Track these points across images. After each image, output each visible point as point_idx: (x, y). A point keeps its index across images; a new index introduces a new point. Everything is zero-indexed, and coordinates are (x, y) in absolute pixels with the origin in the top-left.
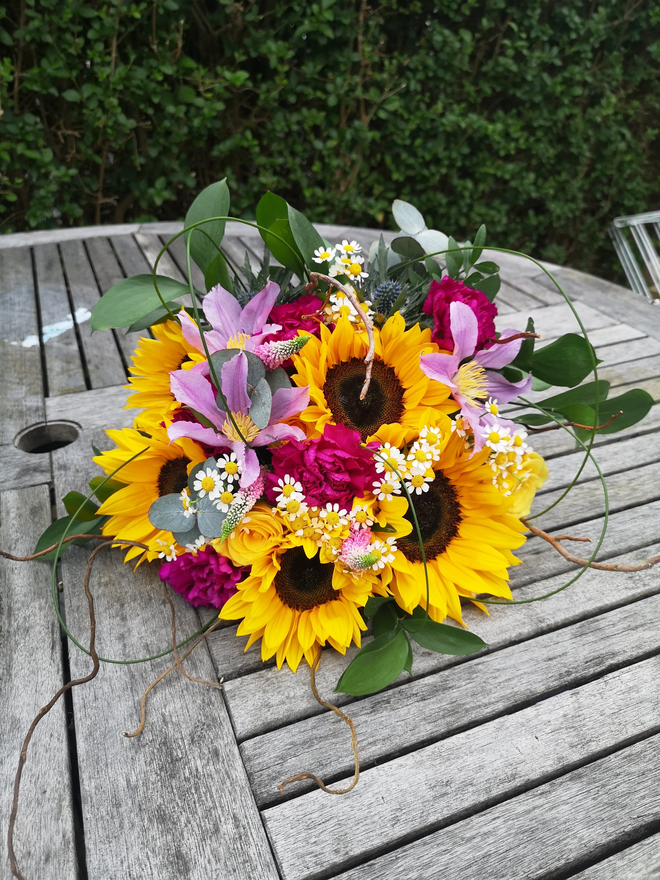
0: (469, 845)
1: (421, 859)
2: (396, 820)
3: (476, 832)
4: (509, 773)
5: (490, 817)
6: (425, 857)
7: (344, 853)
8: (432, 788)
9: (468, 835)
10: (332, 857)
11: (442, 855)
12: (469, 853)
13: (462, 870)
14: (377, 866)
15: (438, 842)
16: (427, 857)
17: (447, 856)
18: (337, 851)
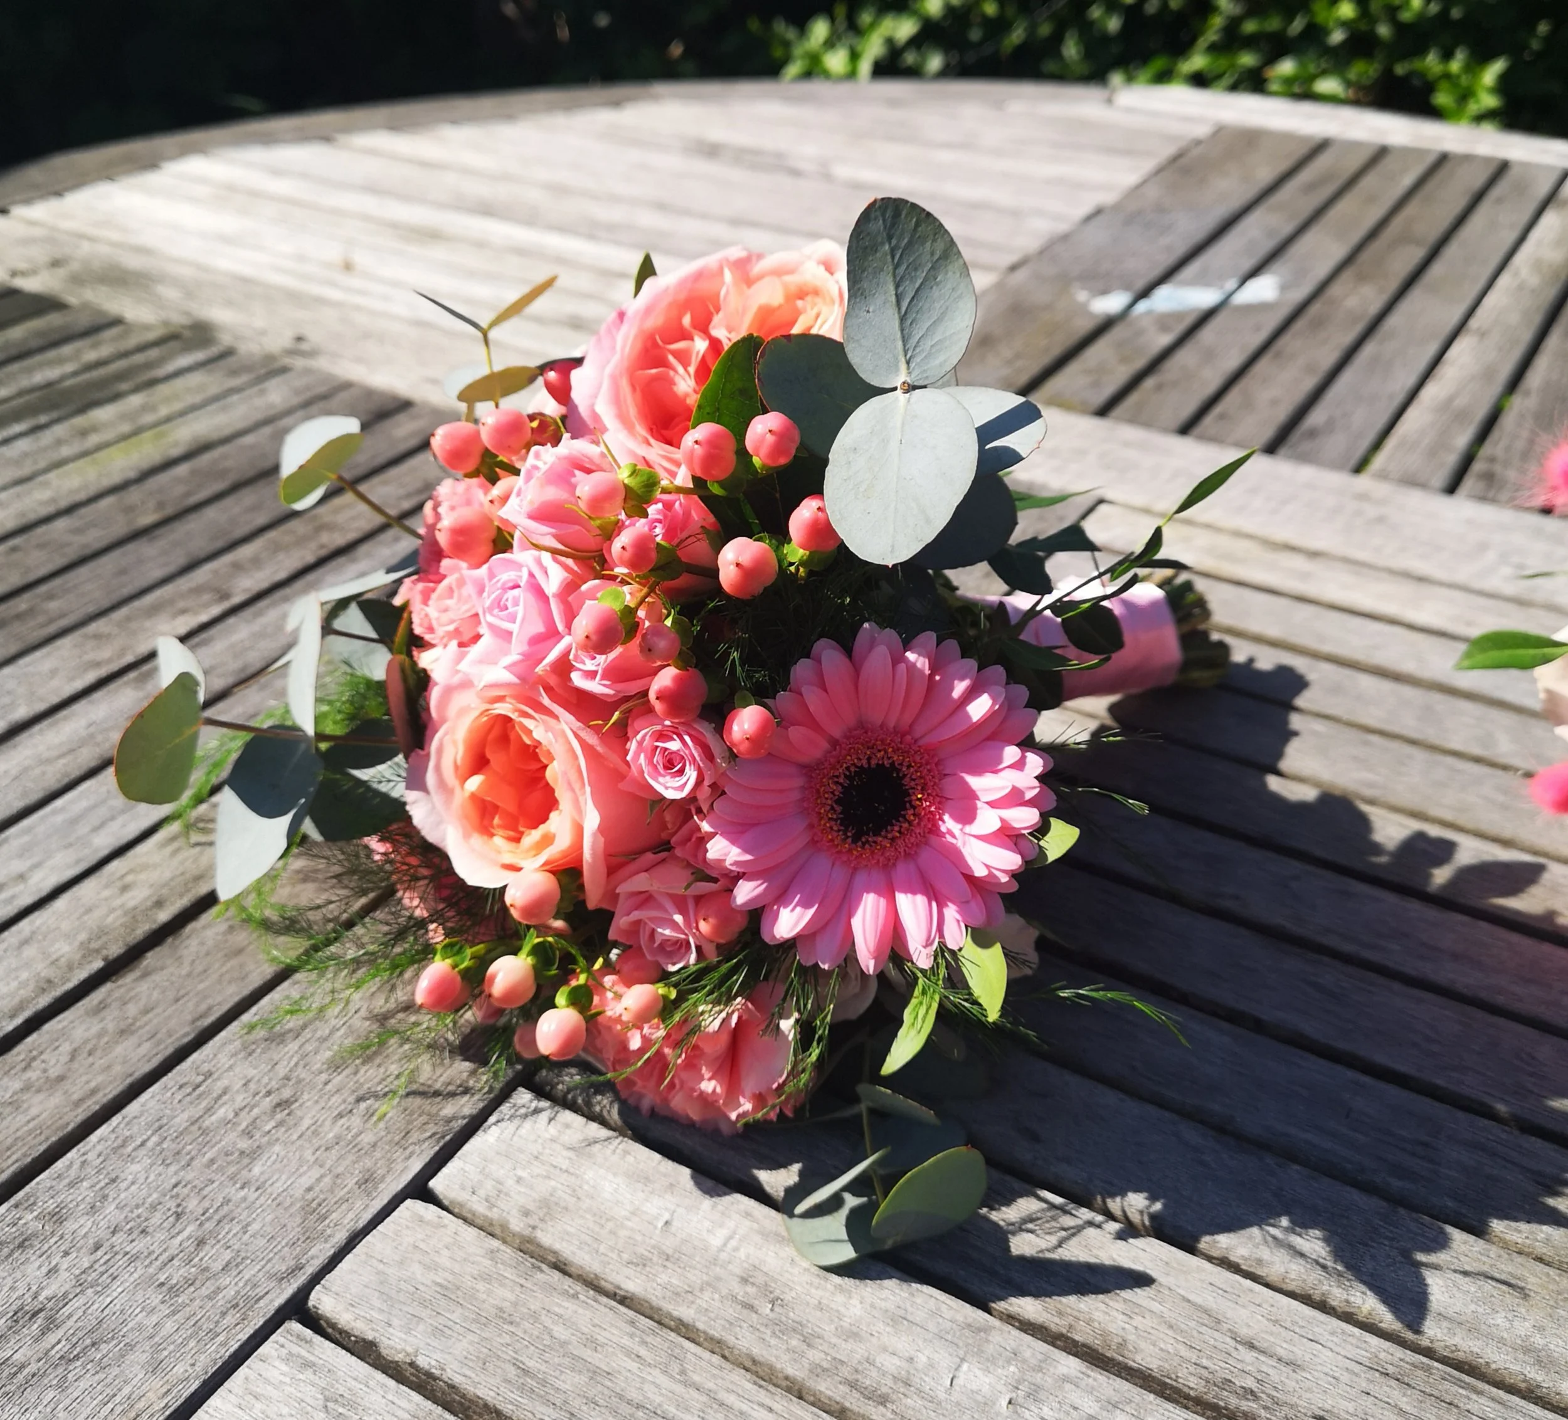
0: (679, 1389)
1: (597, 1330)
2: (641, 1263)
3: (713, 1387)
4: (884, 1390)
5: (762, 1396)
6: (604, 1333)
7: (532, 1223)
8: (744, 1280)
9: (696, 1378)
10: (514, 1212)
11: (628, 1356)
12: (662, 1395)
13: (621, 1397)
14: (539, 1276)
15: (649, 1339)
16: (608, 1335)
17: (634, 1366)
18: (527, 1213)
